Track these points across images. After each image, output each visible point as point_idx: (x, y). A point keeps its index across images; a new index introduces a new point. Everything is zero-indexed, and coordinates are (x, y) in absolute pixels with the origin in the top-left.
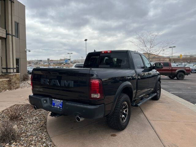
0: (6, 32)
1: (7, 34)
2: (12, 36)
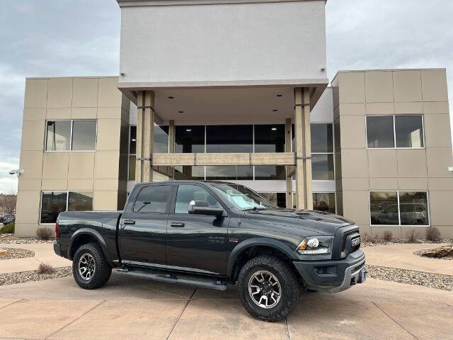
0: (296, 155)
1: (296, 158)
2: (304, 160)
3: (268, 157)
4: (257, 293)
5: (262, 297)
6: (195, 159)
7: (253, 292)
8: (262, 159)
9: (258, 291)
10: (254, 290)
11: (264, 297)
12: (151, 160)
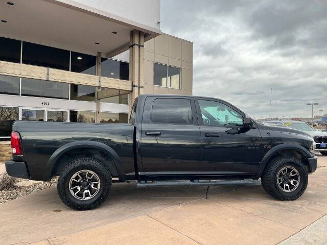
0: (132, 83)
1: (133, 86)
2: (139, 88)
4: (282, 182)
6: (48, 74)
7: (279, 182)
8: (109, 83)
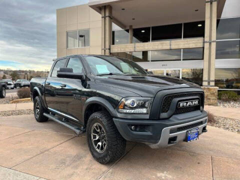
2: (210, 43)
3: (182, 43)
4: (97, 139)
5: (99, 143)
6: (135, 47)
7: (94, 138)
9: (97, 138)
10: (95, 137)
11: (100, 144)
12: (110, 49)
